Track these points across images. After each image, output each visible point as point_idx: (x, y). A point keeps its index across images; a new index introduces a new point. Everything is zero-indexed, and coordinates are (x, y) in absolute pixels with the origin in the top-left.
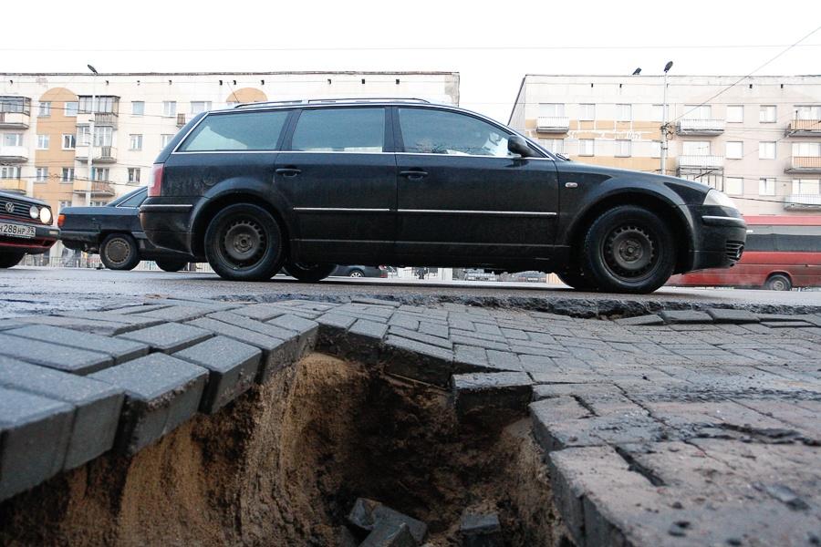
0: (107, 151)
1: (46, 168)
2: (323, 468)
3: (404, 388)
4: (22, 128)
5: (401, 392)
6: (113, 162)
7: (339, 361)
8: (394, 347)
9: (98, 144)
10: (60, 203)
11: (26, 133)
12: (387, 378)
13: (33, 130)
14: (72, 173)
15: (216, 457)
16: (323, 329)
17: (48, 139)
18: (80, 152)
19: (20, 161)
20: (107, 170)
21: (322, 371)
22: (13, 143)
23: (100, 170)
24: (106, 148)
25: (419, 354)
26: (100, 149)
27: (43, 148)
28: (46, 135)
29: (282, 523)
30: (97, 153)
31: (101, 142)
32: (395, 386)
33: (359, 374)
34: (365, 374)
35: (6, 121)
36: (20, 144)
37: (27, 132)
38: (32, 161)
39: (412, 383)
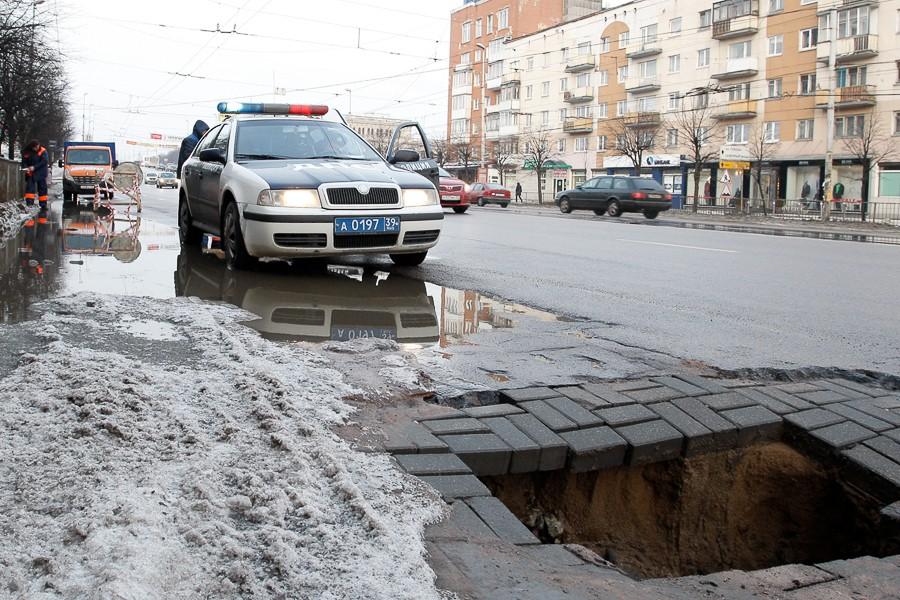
0: (862, 42)
1: (780, 81)
2: (787, 541)
3: (858, 499)
4: (750, 33)
5: (855, 501)
6: (873, 55)
7: (800, 456)
8: (848, 458)
9: (848, 32)
10: (798, 123)
11: (756, 39)
12: (842, 483)
13: (763, 32)
14: (814, 81)
15: (661, 495)
16: (787, 424)
17: (781, 40)
18: (822, 51)
19: (749, 75)
20: (864, 69)
21: (778, 460)
22: (740, 55)
23: (853, 71)
24: (860, 37)
25: (870, 471)
26: (852, 41)
27: (775, 54)
28: (779, 35)
29: (720, 561)
30: (847, 47)
31: (854, 31)
32: (849, 493)
33: (817, 472)
34: (823, 474)
35: (731, 30)
36: (749, 54)
37: (756, 36)
38: (762, 75)
39: (864, 496)
